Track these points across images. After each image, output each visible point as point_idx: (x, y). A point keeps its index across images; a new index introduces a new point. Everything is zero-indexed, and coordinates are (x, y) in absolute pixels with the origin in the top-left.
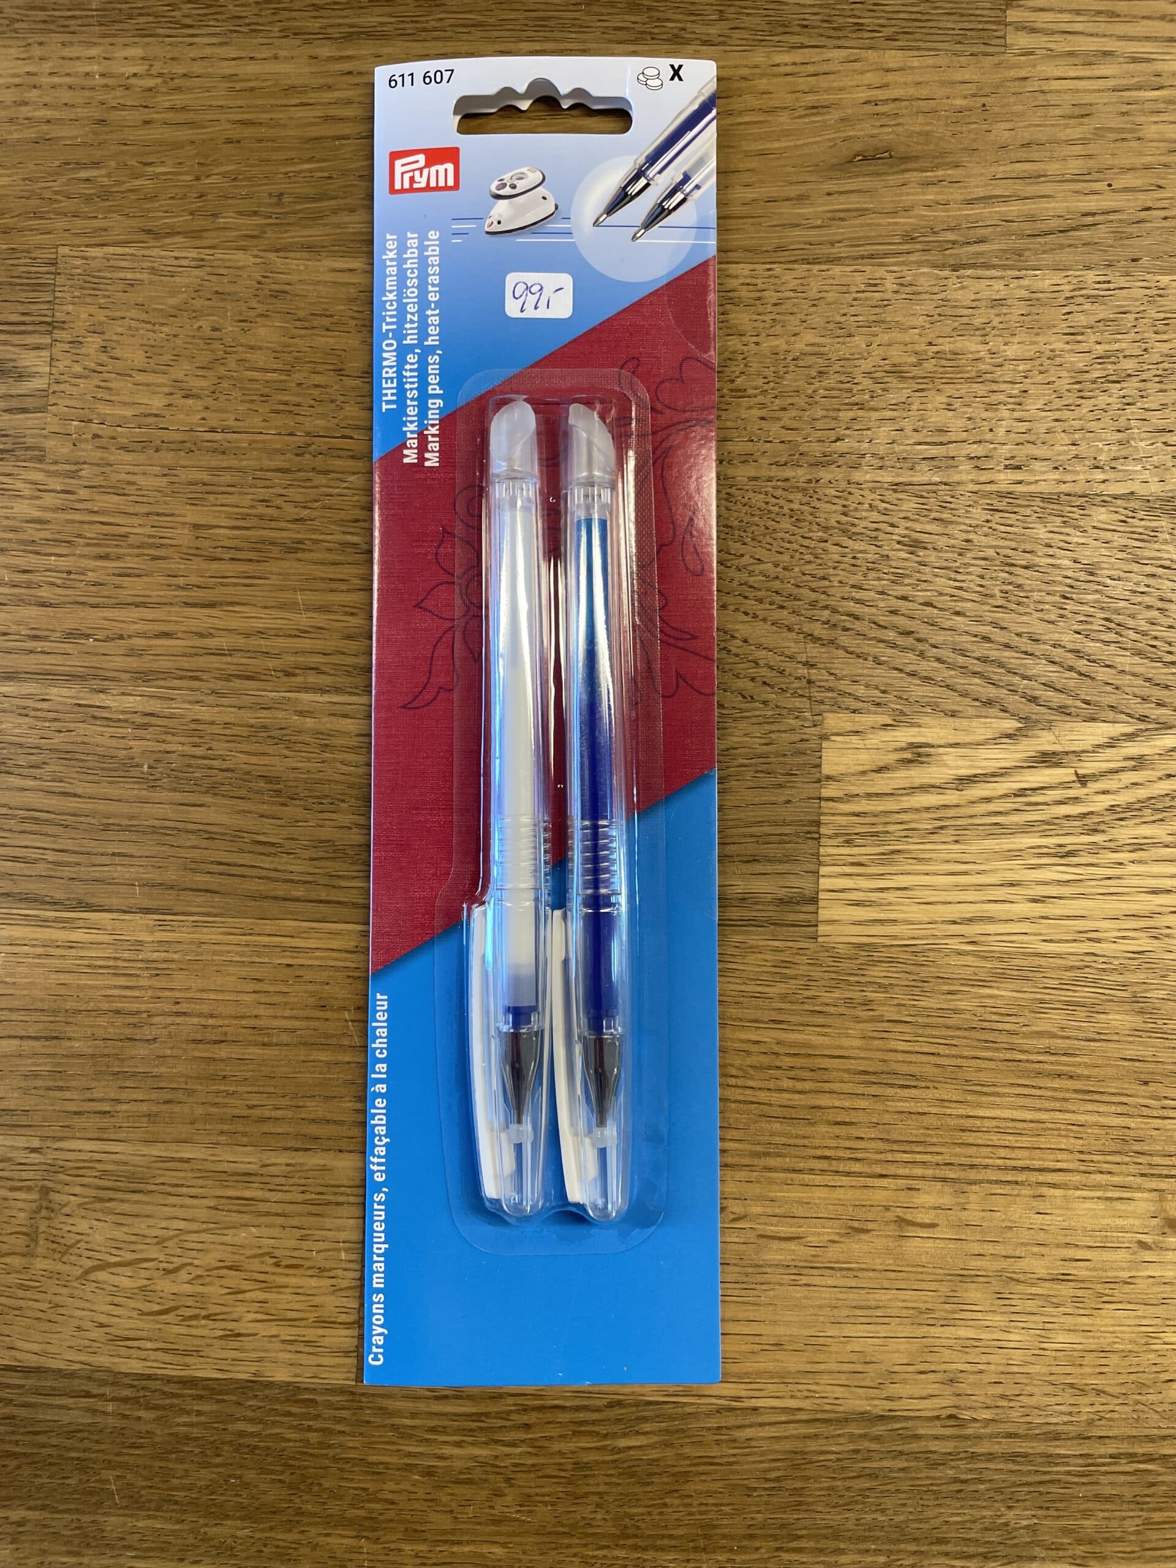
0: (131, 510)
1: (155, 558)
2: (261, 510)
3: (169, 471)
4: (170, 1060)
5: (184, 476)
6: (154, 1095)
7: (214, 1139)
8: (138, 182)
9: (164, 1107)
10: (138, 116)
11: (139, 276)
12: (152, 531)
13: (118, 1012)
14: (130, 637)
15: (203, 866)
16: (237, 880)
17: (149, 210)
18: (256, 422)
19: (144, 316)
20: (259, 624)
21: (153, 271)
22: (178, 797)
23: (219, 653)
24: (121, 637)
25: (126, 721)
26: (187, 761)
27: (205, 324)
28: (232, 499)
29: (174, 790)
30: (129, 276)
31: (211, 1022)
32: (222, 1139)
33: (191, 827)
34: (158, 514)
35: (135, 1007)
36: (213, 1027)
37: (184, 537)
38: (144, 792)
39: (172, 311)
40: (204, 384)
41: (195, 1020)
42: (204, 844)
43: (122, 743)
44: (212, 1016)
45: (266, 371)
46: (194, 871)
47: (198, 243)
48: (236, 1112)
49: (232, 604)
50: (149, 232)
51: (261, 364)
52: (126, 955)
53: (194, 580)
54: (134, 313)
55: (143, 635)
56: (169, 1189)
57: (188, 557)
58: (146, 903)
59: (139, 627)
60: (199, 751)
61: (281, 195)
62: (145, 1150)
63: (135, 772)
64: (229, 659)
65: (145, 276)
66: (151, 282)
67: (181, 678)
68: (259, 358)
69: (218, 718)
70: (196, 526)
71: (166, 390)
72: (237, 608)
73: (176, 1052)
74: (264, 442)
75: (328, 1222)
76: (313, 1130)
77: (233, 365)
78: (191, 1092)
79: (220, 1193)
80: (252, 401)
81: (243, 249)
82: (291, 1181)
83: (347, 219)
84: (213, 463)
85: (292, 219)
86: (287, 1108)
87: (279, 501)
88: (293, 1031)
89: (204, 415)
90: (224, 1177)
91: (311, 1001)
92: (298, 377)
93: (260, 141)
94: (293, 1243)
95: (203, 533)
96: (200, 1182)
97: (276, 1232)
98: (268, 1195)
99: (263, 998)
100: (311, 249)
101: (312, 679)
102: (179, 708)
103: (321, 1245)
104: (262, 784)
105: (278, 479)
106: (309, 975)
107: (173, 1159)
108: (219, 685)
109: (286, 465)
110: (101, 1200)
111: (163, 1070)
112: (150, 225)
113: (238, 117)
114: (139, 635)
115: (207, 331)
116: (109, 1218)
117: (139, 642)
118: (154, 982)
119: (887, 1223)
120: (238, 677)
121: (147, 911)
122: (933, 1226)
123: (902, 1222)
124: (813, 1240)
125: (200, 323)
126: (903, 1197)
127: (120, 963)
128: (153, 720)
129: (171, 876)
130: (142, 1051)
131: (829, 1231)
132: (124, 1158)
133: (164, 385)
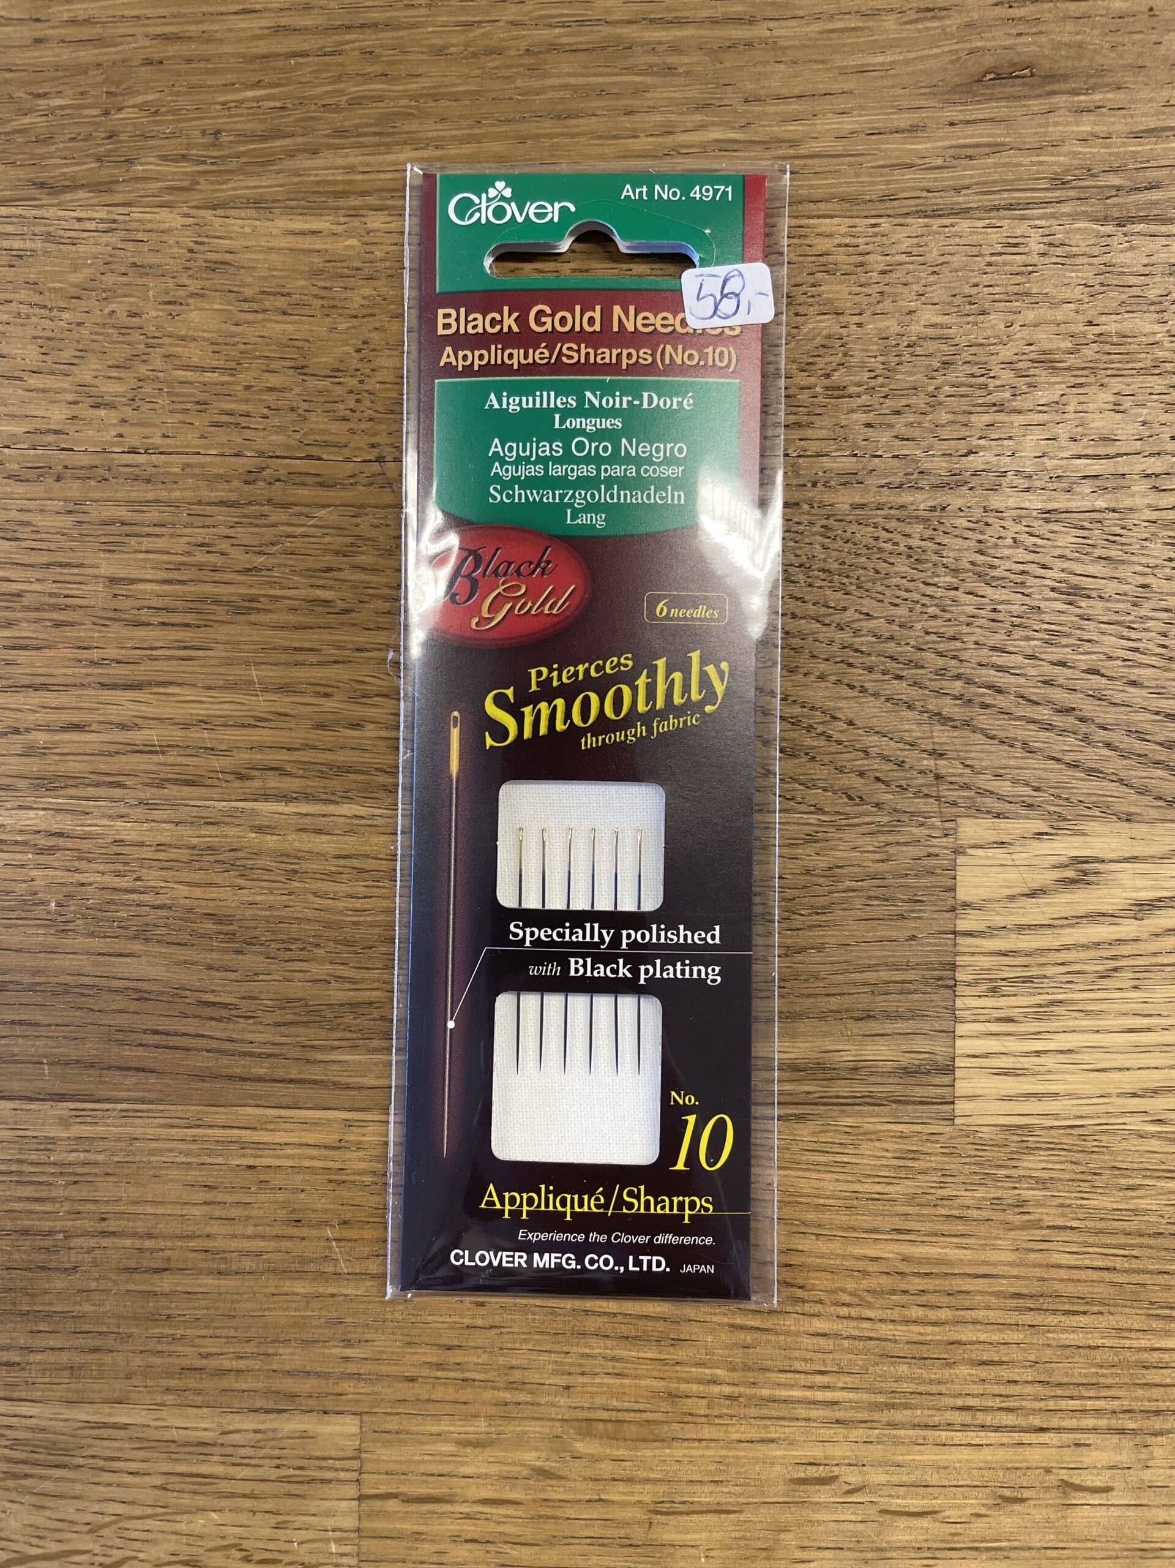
0: (26, 560)
1: (58, 624)
2: (200, 557)
3: (75, 507)
4: (96, 1296)
5: (96, 513)
6: (79, 1341)
7: (159, 1399)
8: (27, 120)
9: (90, 1357)
10: (27, 33)
11: (29, 245)
12: (53, 588)
13: (25, 1232)
14: (28, 730)
15: (132, 1036)
16: (178, 1054)
17: (43, 157)
18: (190, 438)
19: (37, 299)
20: (201, 711)
21: (48, 237)
22: (97, 944)
23: (147, 750)
24: (16, 731)
25: (25, 843)
26: (108, 896)
27: (119, 307)
28: (161, 544)
29: (92, 935)
30: (17, 244)
31: (149, 1244)
32: (169, 1398)
33: (115, 984)
34: (62, 565)
35: (47, 1225)
36: (152, 1251)
37: (97, 595)
38: (51, 939)
39: (74, 291)
40: (120, 388)
41: (128, 1242)
42: (134, 1006)
43: (20, 874)
44: (150, 1236)
45: (203, 370)
46: (121, 1043)
47: (107, 198)
48: (186, 1362)
49: (164, 684)
50: (42, 185)
51: (195, 360)
52: (34, 1157)
53: (112, 652)
54: (23, 295)
55: (47, 728)
56: (101, 1463)
57: (102, 623)
58: (58, 1087)
59: (41, 717)
60: (124, 883)
61: (217, 133)
62: (67, 1413)
63: (39, 912)
64: (161, 758)
65: (38, 245)
66: (46, 253)
67: (97, 785)
68: (194, 353)
69: (147, 838)
70: (113, 581)
71: (70, 397)
72: (170, 690)
73: (103, 1284)
74: (202, 465)
75: (312, 1506)
76: (288, 1385)
77: (158, 363)
78: (126, 1338)
79: (168, 1467)
80: (185, 411)
81: (168, 205)
82: (262, 1452)
83: (308, 163)
84: (134, 495)
85: (233, 164)
86: (253, 1356)
87: (224, 546)
88: (259, 1254)
89: (121, 430)
90: (173, 1448)
91: (282, 1214)
92: (245, 377)
93: (189, 61)
94: (267, 1532)
95: (121, 590)
96: (142, 1454)
97: (243, 1518)
98: (231, 1471)
99: (218, 1212)
100: (260, 204)
101: (274, 782)
102: (94, 825)
103: (304, 1535)
104: (209, 926)
105: (221, 515)
106: (278, 1180)
107: (105, 1426)
108: (148, 793)
109: (233, 496)
110: (15, 1476)
111: (87, 1308)
112: (42, 176)
113: (159, 30)
114: (39, 728)
115: (122, 317)
116: (27, 1499)
117: (41, 738)
118: (74, 1192)
119: (1047, 1489)
120: (175, 782)
121: (61, 1097)
122: (1107, 1490)
123: (1066, 1486)
124: (953, 1514)
125: (112, 307)
126: (1069, 1456)
127: (26, 1168)
128: (61, 842)
129: (90, 1050)
130: (59, 1283)
131: (974, 1502)
132: (43, 1423)
133: (65, 390)
